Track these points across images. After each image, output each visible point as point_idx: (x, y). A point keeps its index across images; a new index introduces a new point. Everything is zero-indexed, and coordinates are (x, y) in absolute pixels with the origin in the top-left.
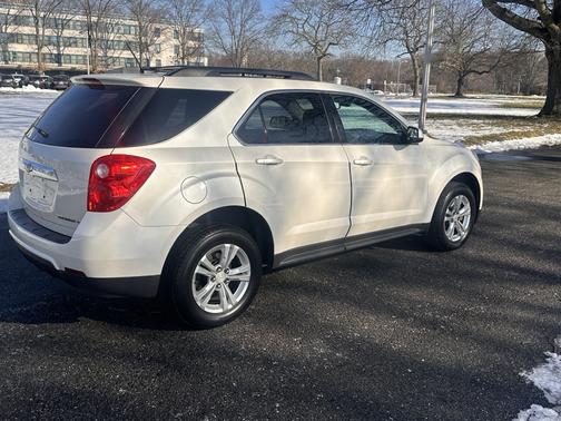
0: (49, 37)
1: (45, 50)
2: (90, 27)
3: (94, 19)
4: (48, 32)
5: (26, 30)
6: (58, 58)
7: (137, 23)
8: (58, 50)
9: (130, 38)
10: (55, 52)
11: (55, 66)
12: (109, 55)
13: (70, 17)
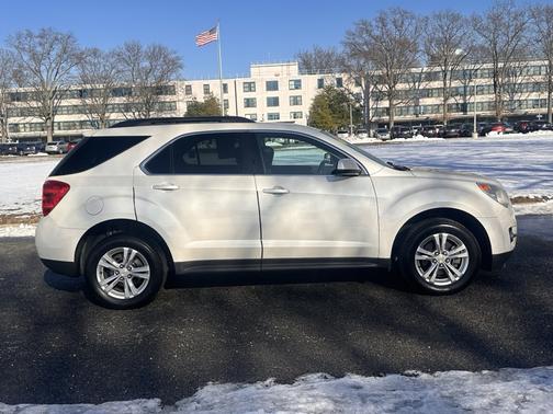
0: (457, 88)
1: (452, 101)
2: (495, 74)
3: (500, 65)
4: (455, 84)
5: (437, 84)
6: (464, 108)
7: (547, 62)
8: (464, 99)
9: (538, 78)
10: (461, 101)
11: (460, 114)
12: (516, 98)
13: (478, 66)
